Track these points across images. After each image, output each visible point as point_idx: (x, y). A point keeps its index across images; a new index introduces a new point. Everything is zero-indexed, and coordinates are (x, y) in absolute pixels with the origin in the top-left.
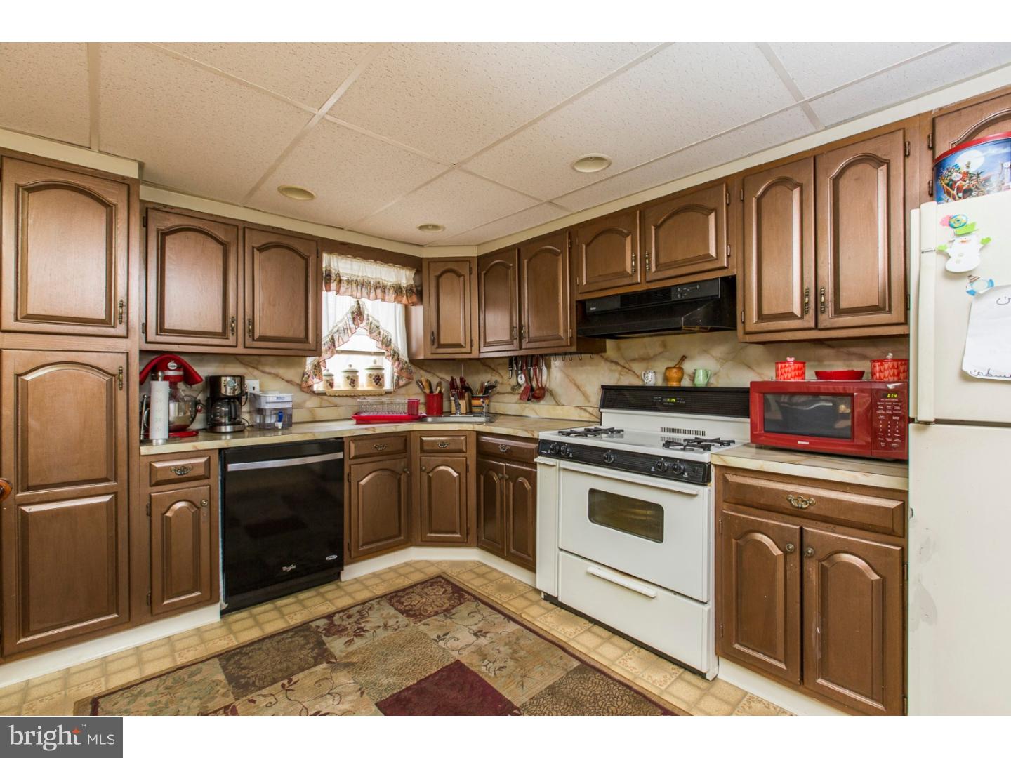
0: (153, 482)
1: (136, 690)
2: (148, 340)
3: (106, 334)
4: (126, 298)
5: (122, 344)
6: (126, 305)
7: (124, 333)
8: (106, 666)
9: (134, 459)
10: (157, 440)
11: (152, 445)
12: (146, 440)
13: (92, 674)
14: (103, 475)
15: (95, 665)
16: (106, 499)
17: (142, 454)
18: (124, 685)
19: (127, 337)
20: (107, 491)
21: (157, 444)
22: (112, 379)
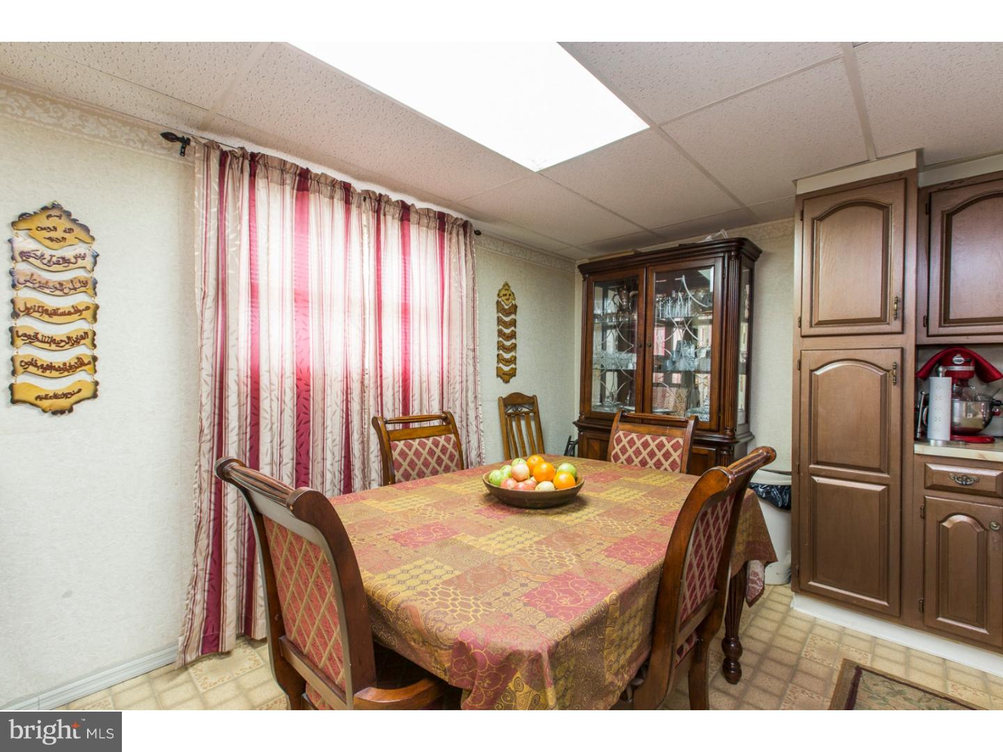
0: (929, 484)
1: (898, 687)
2: (930, 334)
3: (882, 331)
4: (901, 293)
5: (898, 340)
6: (901, 301)
7: (899, 329)
8: (874, 647)
9: (908, 456)
10: (936, 440)
11: (929, 445)
12: (923, 437)
13: (862, 645)
14: (876, 465)
15: (866, 638)
16: (879, 488)
17: (916, 452)
18: (888, 674)
19: (902, 332)
20: (881, 482)
21: (936, 445)
22: (886, 374)
